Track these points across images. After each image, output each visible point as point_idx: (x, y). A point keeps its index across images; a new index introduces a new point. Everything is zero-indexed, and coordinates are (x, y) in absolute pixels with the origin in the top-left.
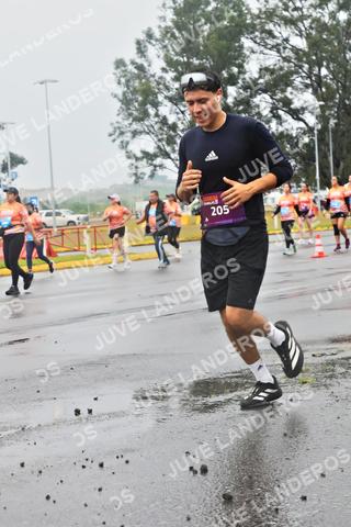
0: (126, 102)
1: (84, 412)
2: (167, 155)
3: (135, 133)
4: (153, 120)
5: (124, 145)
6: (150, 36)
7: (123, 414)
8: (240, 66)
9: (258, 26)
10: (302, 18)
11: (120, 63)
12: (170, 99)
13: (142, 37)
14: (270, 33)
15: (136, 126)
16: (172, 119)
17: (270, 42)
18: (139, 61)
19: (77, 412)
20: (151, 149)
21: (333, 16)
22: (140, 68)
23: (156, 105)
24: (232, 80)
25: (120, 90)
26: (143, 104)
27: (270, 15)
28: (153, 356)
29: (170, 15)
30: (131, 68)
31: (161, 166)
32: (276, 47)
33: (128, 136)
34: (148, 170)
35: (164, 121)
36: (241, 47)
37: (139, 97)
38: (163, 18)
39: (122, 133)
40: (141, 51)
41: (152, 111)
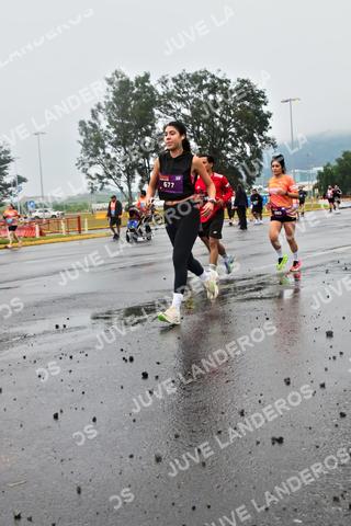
0: (86, 145)
1: (61, 327)
2: (110, 177)
3: (91, 164)
4: (102, 156)
5: (85, 171)
6: (99, 107)
7: (85, 327)
8: (153, 125)
9: (164, 102)
10: (188, 98)
11: (82, 123)
12: (112, 144)
13: (95, 108)
14: (170, 107)
15: (91, 160)
16: (113, 155)
17: (170, 111)
18: (93, 122)
19: (57, 327)
20: (101, 173)
21: (206, 97)
22: (94, 126)
23: (103, 147)
24: (148, 133)
25: (82, 139)
26: (96, 147)
27: (170, 96)
28: (102, 294)
29: (111, 95)
30: (88, 126)
31: (107, 183)
32: (173, 114)
33: (87, 166)
34: (99, 186)
35: (108, 156)
36: (153, 113)
37: (93, 142)
38: (107, 97)
39: (84, 164)
40: (94, 116)
41: (101, 151)
